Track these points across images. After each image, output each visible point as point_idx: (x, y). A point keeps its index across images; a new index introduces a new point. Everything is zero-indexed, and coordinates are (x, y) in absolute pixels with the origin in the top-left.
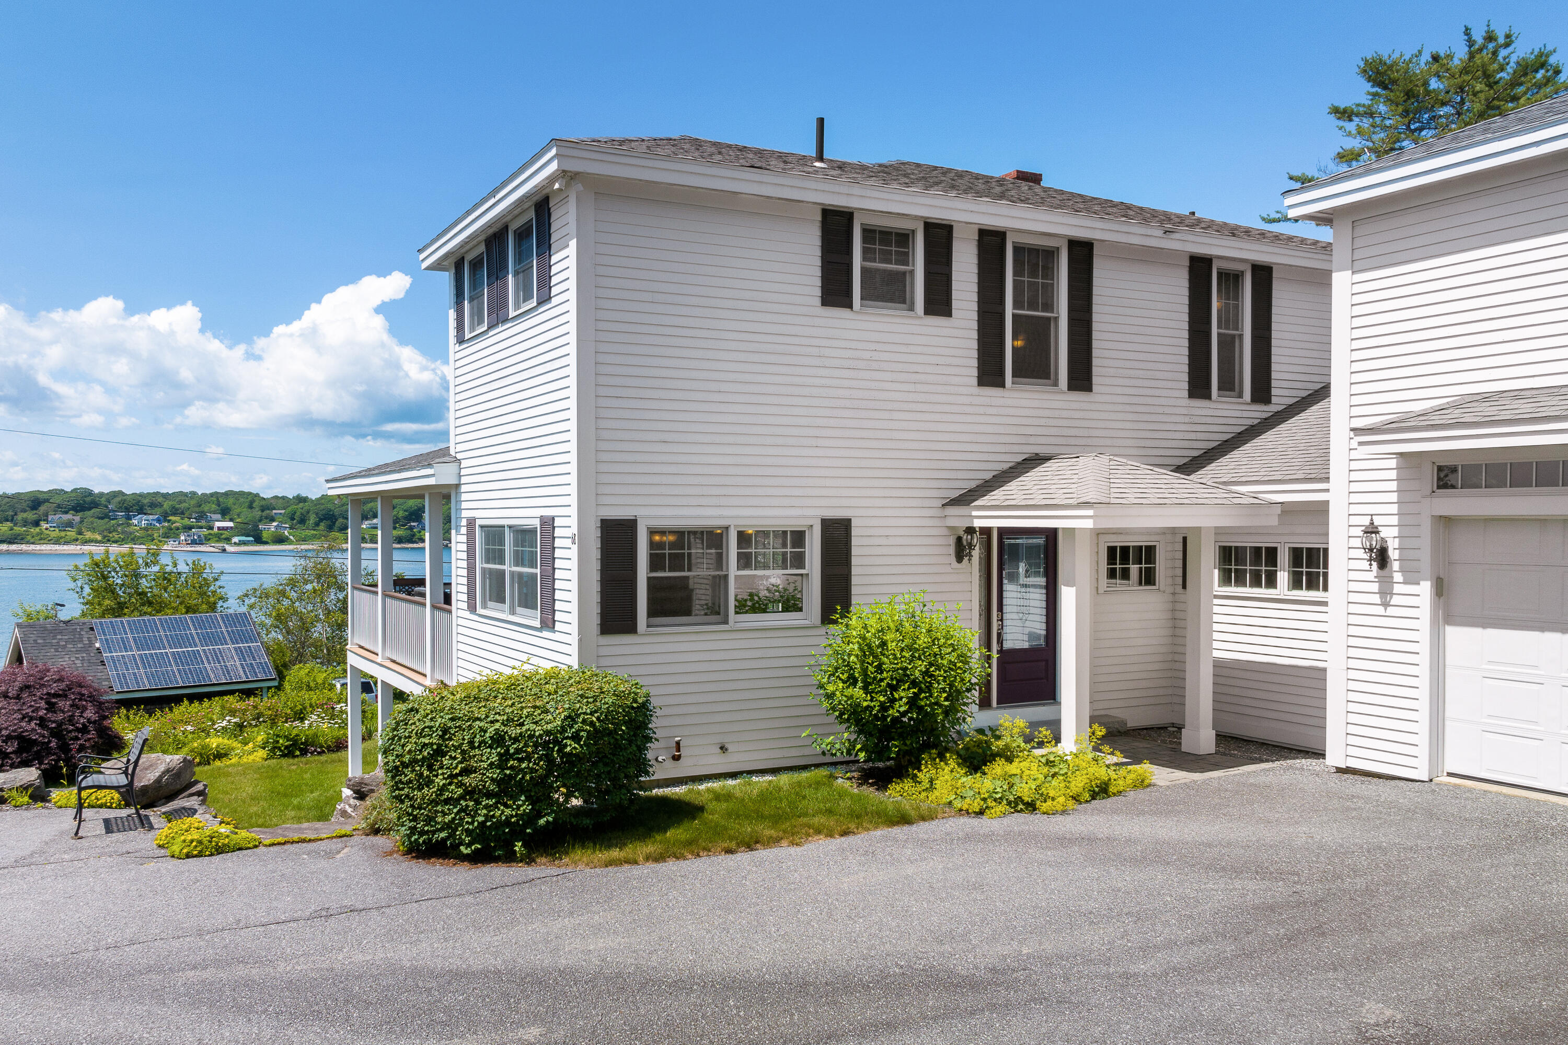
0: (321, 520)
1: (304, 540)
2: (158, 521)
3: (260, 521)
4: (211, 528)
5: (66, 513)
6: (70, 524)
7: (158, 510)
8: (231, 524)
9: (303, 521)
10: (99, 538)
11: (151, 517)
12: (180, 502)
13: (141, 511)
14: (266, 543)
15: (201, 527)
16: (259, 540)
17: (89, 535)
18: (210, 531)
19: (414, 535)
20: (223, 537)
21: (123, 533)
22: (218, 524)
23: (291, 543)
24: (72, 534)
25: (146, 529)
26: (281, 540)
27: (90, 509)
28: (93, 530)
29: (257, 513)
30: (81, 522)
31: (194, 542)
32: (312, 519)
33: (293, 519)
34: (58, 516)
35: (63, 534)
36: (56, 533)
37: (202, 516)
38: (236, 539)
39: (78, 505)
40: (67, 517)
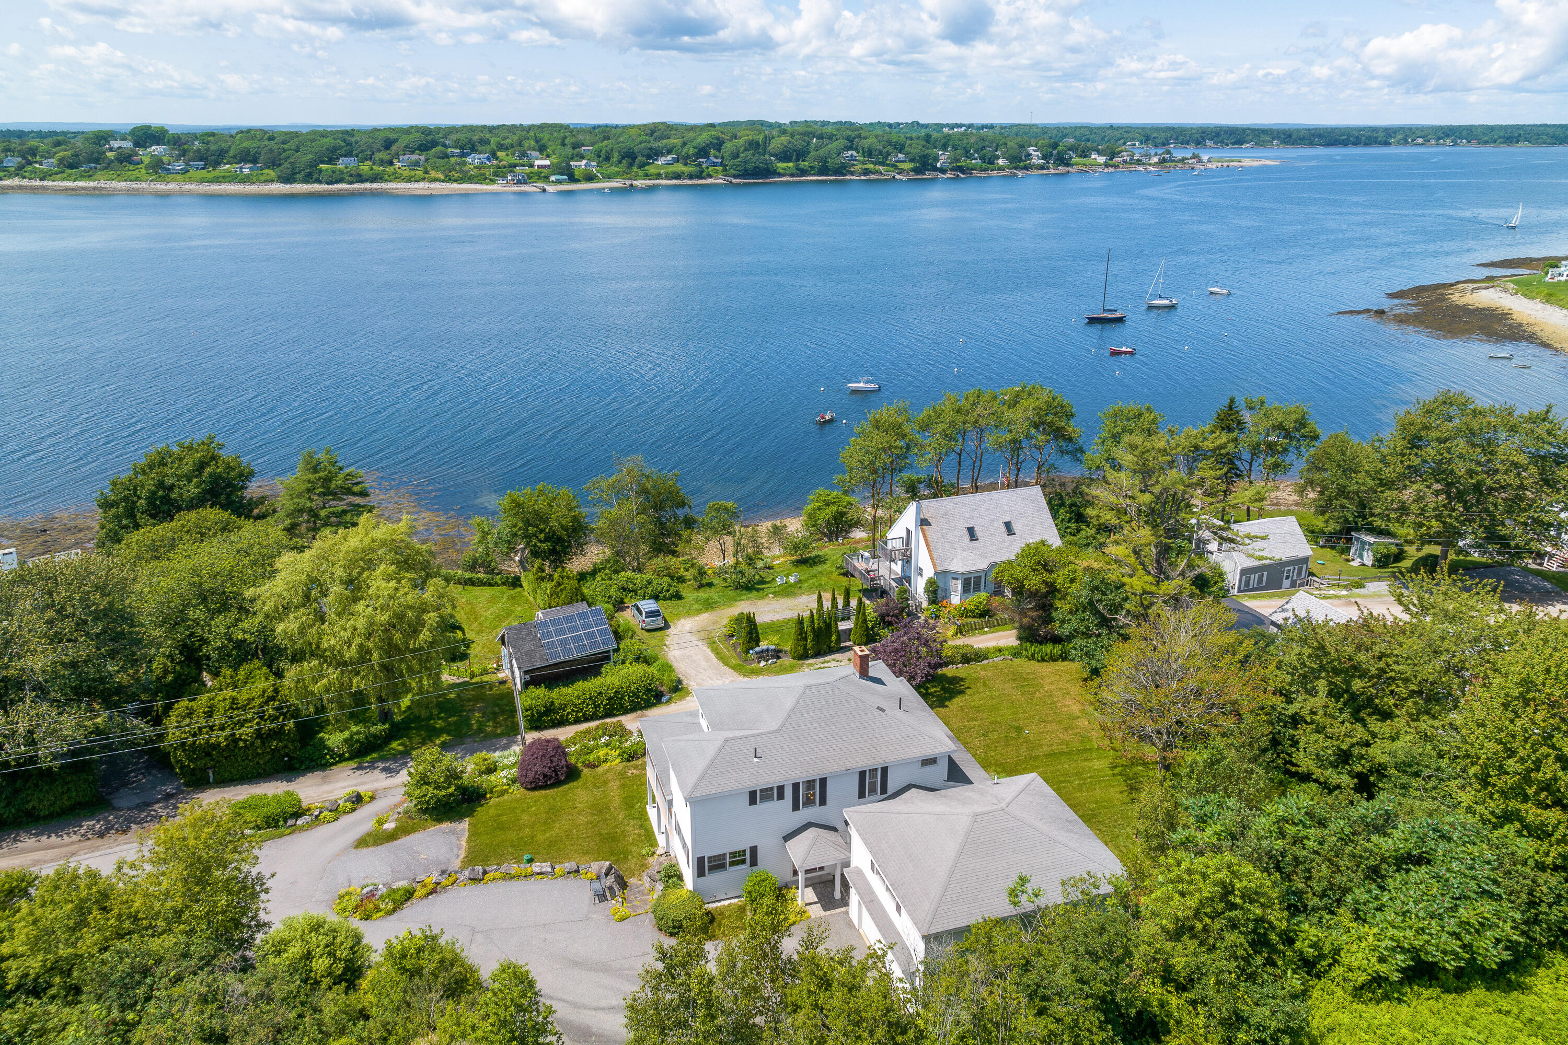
0: (623, 158)
1: (609, 177)
2: (488, 159)
3: (572, 159)
4: (532, 166)
5: (413, 153)
6: (417, 164)
7: (488, 148)
8: (547, 162)
9: (607, 158)
10: (442, 177)
11: (482, 156)
12: (505, 138)
13: (474, 149)
14: (578, 181)
15: (523, 165)
16: (572, 179)
17: (433, 174)
18: (531, 170)
19: (702, 172)
20: (542, 176)
21: (461, 171)
22: (538, 162)
23: (599, 181)
24: (419, 173)
25: (479, 168)
26: (590, 178)
27: (431, 148)
28: (436, 169)
29: (569, 151)
30: (427, 160)
31: (519, 182)
32: (616, 157)
33: (599, 156)
34: (407, 157)
35: (413, 173)
36: (406, 173)
37: (523, 155)
38: (553, 178)
39: (421, 145)
40: (415, 157)
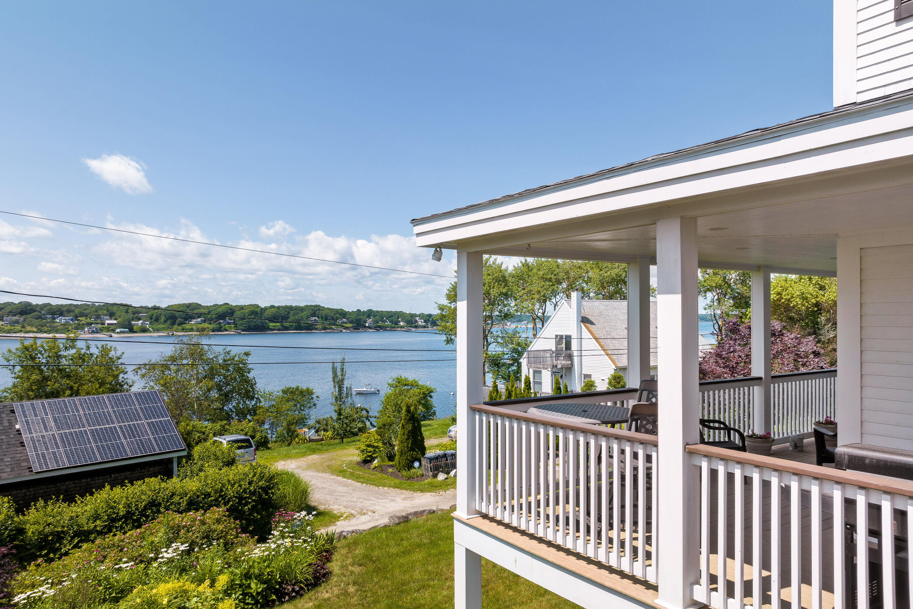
0: (168, 319)
1: (158, 330)
2: (72, 320)
3: (132, 320)
4: (104, 324)
5: (15, 315)
6: (17, 322)
7: (72, 314)
8: (115, 322)
9: (157, 320)
10: (35, 330)
11: (67, 318)
12: (85, 310)
13: (61, 314)
14: (136, 332)
15: (97, 324)
16: (132, 331)
17: (29, 328)
18: (103, 326)
19: (221, 327)
20: (111, 329)
21: (50, 327)
22: (107, 322)
23: (151, 332)
24: (18, 327)
25: (64, 325)
26: (144, 330)
27: (30, 314)
28: (32, 325)
29: (131, 316)
30: (25, 320)
31: (93, 332)
32: (163, 319)
33: (151, 319)
34: (9, 318)
35: (13, 328)
36: (9, 327)
37: (98, 317)
38: (118, 330)
39: (22, 311)
40: (16, 318)
